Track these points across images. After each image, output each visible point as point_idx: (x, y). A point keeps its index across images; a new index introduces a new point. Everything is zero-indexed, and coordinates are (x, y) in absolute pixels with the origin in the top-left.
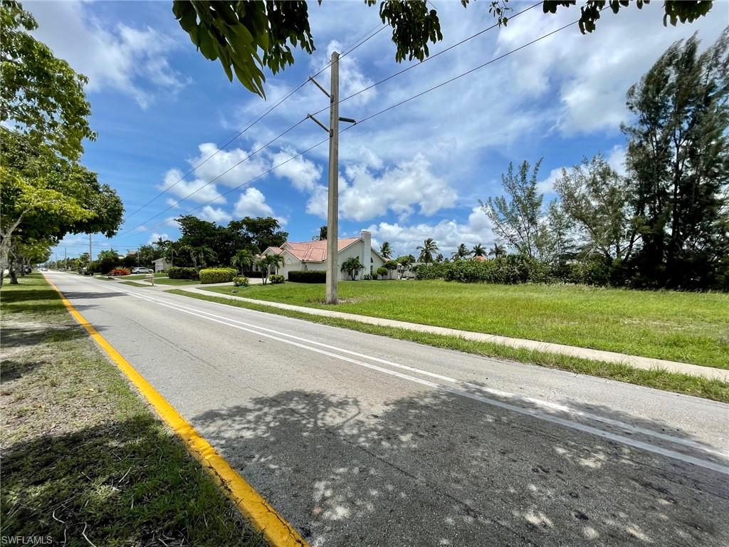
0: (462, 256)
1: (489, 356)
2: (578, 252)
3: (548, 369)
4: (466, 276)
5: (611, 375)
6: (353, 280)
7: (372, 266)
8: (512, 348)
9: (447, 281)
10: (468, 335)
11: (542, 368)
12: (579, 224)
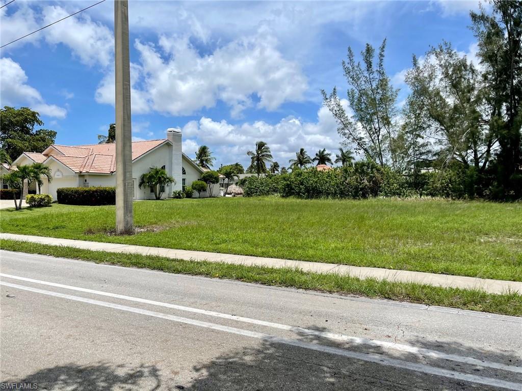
0: (301, 165)
1: (330, 292)
2: (434, 158)
3: (397, 302)
4: (307, 190)
5: (465, 304)
6: (158, 198)
7: (184, 180)
8: (358, 280)
9: (283, 197)
10: (306, 266)
11: (391, 302)
12: (435, 125)
